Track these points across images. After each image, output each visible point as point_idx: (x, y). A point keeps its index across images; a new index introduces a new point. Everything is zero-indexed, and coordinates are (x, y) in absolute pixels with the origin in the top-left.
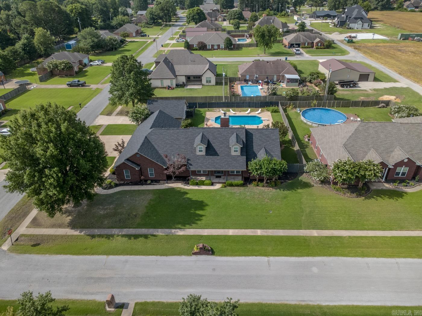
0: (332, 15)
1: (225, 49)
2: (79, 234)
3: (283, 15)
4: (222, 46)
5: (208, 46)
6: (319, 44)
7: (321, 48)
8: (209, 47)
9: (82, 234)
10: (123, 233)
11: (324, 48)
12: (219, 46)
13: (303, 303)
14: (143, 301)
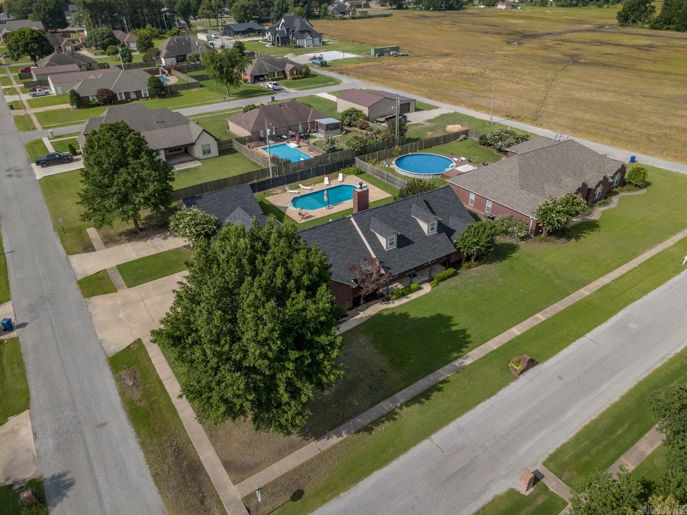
0: (256, 29)
1: (152, 96)
2: (341, 439)
3: (175, 34)
4: (145, 92)
5: (118, 95)
6: (295, 72)
7: (299, 78)
8: (121, 97)
9: (345, 436)
10: (403, 400)
11: (304, 77)
12: (138, 93)
13: (666, 360)
14: (547, 456)
